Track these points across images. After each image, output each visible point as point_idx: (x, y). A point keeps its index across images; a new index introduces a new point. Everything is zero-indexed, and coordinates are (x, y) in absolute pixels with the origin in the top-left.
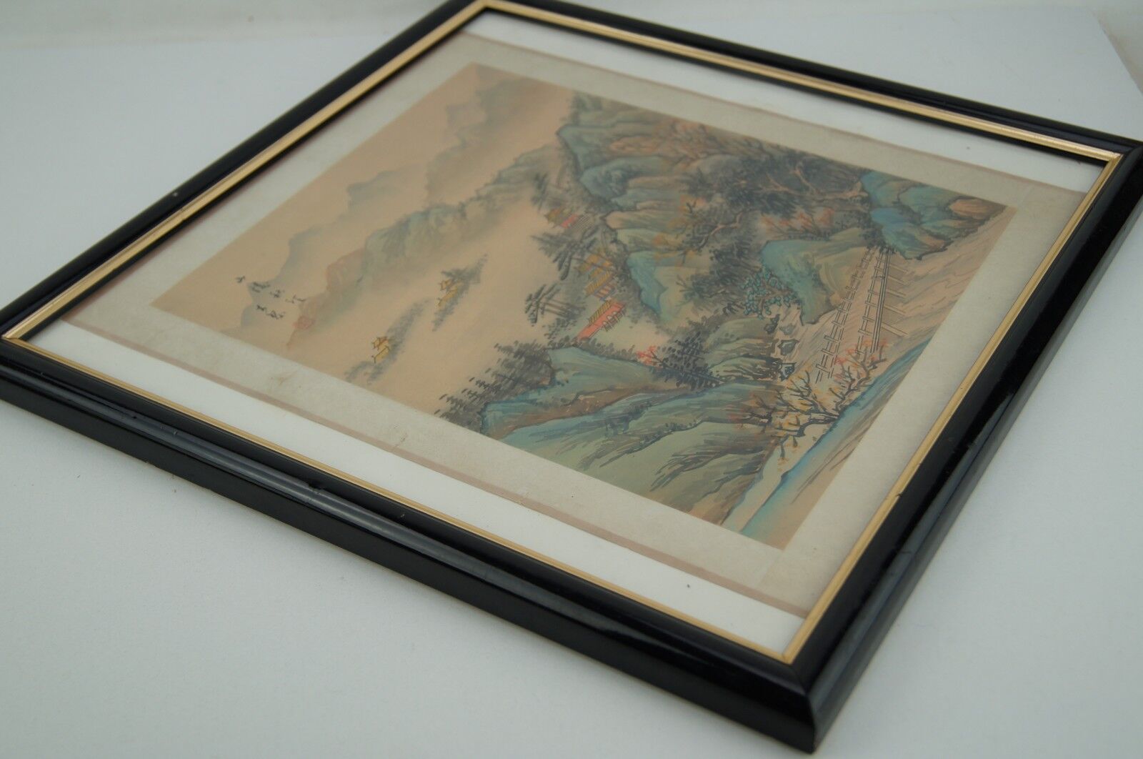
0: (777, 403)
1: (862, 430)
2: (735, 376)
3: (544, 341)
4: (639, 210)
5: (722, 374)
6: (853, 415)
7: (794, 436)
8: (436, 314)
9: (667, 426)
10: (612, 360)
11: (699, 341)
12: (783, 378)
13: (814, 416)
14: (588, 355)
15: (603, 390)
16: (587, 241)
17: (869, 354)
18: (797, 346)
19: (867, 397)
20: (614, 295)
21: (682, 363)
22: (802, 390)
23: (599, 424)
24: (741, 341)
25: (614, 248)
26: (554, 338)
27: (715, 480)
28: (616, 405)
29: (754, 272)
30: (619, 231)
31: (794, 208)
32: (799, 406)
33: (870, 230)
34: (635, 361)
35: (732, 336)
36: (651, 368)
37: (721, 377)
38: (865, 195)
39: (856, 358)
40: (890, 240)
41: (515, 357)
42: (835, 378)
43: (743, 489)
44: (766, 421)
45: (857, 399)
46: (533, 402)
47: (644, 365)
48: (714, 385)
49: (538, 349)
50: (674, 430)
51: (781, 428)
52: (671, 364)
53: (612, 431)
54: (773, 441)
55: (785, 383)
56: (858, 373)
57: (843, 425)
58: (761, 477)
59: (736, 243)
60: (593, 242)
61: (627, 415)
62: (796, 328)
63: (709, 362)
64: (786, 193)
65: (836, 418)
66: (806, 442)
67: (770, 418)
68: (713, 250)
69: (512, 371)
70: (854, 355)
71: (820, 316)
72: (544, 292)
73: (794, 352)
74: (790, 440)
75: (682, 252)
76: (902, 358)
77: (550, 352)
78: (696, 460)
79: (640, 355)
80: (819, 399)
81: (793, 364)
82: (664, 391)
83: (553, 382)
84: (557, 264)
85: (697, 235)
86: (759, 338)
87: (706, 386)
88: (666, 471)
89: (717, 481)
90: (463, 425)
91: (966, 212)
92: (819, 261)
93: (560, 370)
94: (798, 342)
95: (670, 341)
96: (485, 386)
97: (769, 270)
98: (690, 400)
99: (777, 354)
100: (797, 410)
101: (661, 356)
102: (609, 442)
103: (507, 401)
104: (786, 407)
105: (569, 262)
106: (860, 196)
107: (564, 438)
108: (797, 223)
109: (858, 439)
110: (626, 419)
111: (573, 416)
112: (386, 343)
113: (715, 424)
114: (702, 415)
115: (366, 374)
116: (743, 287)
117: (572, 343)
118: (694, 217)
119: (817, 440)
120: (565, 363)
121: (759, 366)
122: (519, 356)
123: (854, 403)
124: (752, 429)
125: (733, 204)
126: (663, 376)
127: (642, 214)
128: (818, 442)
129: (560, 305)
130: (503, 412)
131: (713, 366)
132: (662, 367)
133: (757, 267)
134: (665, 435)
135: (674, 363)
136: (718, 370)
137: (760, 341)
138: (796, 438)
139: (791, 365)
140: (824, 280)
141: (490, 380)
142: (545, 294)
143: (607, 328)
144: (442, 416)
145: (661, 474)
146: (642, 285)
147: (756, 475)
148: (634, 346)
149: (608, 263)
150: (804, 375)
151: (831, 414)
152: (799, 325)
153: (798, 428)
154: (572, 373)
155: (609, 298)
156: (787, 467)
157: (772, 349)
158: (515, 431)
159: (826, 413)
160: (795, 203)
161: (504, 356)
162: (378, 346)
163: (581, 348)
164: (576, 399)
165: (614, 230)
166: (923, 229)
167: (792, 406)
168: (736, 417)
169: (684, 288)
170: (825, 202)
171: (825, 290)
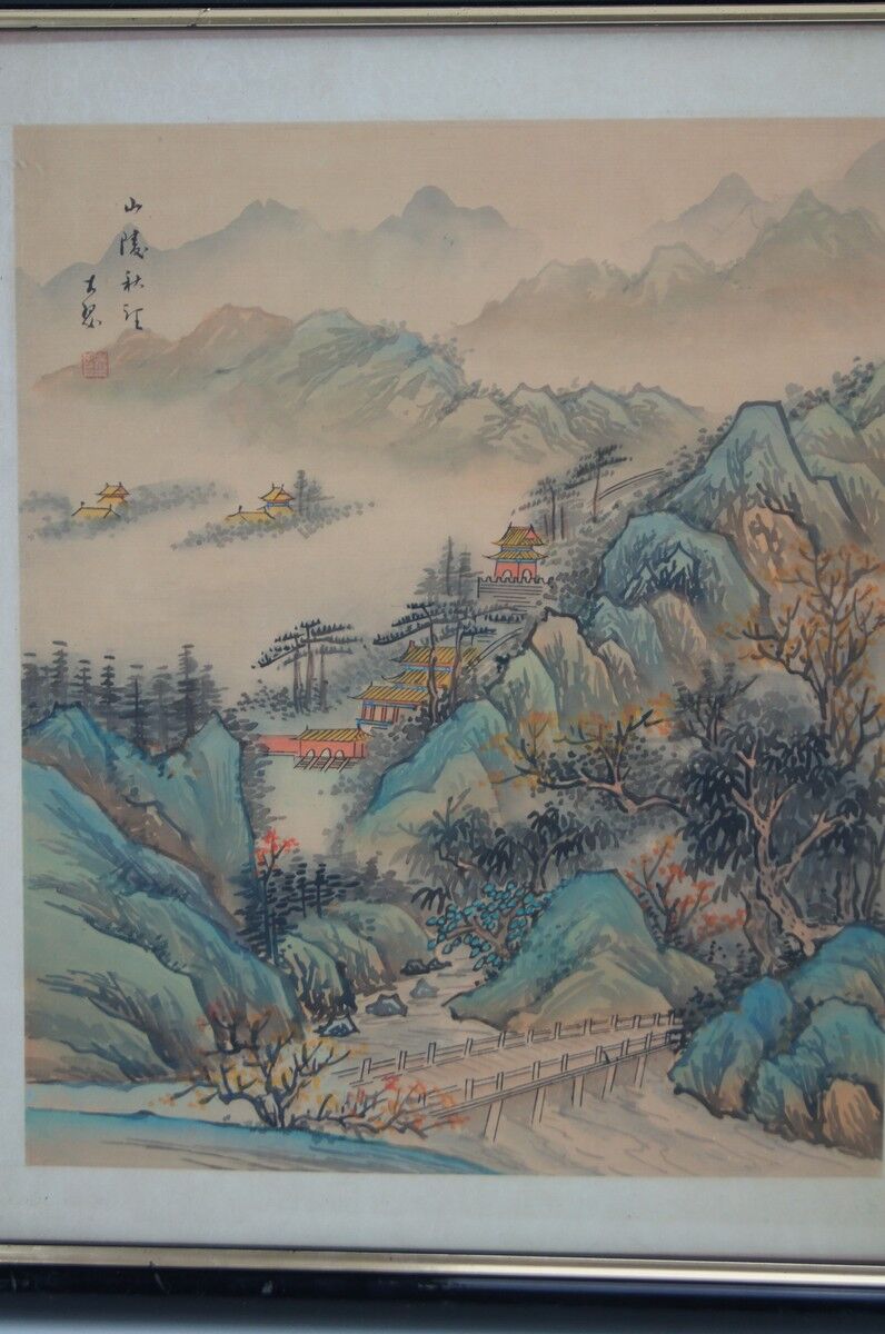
0: (268, 1047)
1: (271, 1165)
2: (293, 972)
3: (229, 700)
4: (594, 653)
5: (289, 955)
6: (298, 1143)
7: (219, 1092)
8: (208, 525)
9: (159, 937)
10: (240, 807)
11: (337, 893)
12: (320, 1031)
13: (270, 1101)
14: (234, 771)
15: (176, 827)
16: (481, 623)
17: (426, 1112)
18: (397, 1018)
19: (337, 1145)
20: (378, 731)
21: (280, 895)
22: (310, 1063)
23: (117, 859)
24: (367, 945)
25: (487, 667)
26: (243, 709)
27: (95, 1041)
28: (161, 860)
29: (532, 886)
30: (529, 652)
31: (721, 867)
32: (276, 1074)
33: (718, 996)
34: (254, 836)
35: (373, 929)
36: (252, 862)
37: (282, 956)
38: (809, 950)
39: (409, 1100)
40: (706, 1036)
41: (181, 683)
42: (355, 1091)
43: (97, 1079)
44: (229, 1047)
45: (327, 1136)
46: (111, 757)
47: (252, 850)
48: (262, 955)
49: (210, 702)
50: (154, 950)
51: (224, 1072)
52: (272, 884)
53: (112, 880)
54: (196, 1073)
55: (311, 1037)
56: (381, 1114)
57: (272, 1137)
58: (127, 1089)
59: (587, 829)
60: (485, 631)
61: (150, 881)
62: (431, 1000)
63: (303, 927)
64: (758, 835)
65: (279, 1126)
66: (217, 1110)
67: (237, 1048)
68: (556, 806)
69: (153, 697)
70: (415, 1095)
71: (475, 1018)
72: (334, 635)
73: (383, 1020)
74: (206, 1092)
75: (526, 765)
76: (439, 1156)
77: (213, 721)
78: (115, 1003)
79: (270, 836)
80: (301, 1091)
81: (355, 1030)
82: (217, 902)
83: (159, 762)
84: (409, 612)
85: (578, 767)
86: (385, 964)
87: (254, 947)
88: (79, 980)
89: (94, 1044)
90: (24, 700)
91: (835, 1110)
92: (603, 961)
93: (187, 755)
94: (405, 1016)
95: (318, 857)
96: (108, 683)
97: (545, 906)
98: (220, 941)
99: (362, 1001)
100: (268, 1076)
101: (284, 863)
102: (92, 886)
103: (96, 728)
104: (266, 1059)
105: (420, 628)
106: (802, 944)
107: (70, 833)
108: (683, 889)
109: (253, 1167)
110: (141, 884)
111: (114, 821)
112: (115, 502)
113: (193, 992)
114: (200, 968)
115: (47, 519)
116: (489, 889)
117: (245, 738)
118: (621, 738)
119: (228, 1121)
120: (201, 753)
121: (327, 992)
122: (184, 688)
123: (318, 1135)
124: (207, 1038)
125: (686, 777)
126: (245, 886)
127: (590, 661)
128: (225, 1124)
129: (317, 674)
130: (76, 734)
131: (299, 936)
132: (261, 876)
133: (544, 886)
134: (140, 945)
135: (276, 886)
136: (292, 946)
137: (379, 968)
138: (217, 1097)
139: (350, 1028)
140: (558, 989)
141: (121, 681)
142: (330, 640)
143: (303, 763)
144: (25, 666)
145: (72, 976)
146: (422, 755)
147: (128, 1082)
148: (283, 818)
149: (447, 681)
150: (341, 1050)
151: (282, 1117)
152: (440, 1001)
153: (235, 1089)
154: (189, 772)
155: (366, 728)
156: (158, 1110)
157: (369, 991)
158: (49, 768)
159: (282, 1112)
160: (736, 860)
161: (174, 666)
162: (107, 496)
163: (242, 755)
164: (145, 806)
165: (528, 644)
166: (757, 1066)
167: (273, 1065)
168: (217, 1010)
169: (443, 815)
170: (762, 903)
171: (538, 999)
